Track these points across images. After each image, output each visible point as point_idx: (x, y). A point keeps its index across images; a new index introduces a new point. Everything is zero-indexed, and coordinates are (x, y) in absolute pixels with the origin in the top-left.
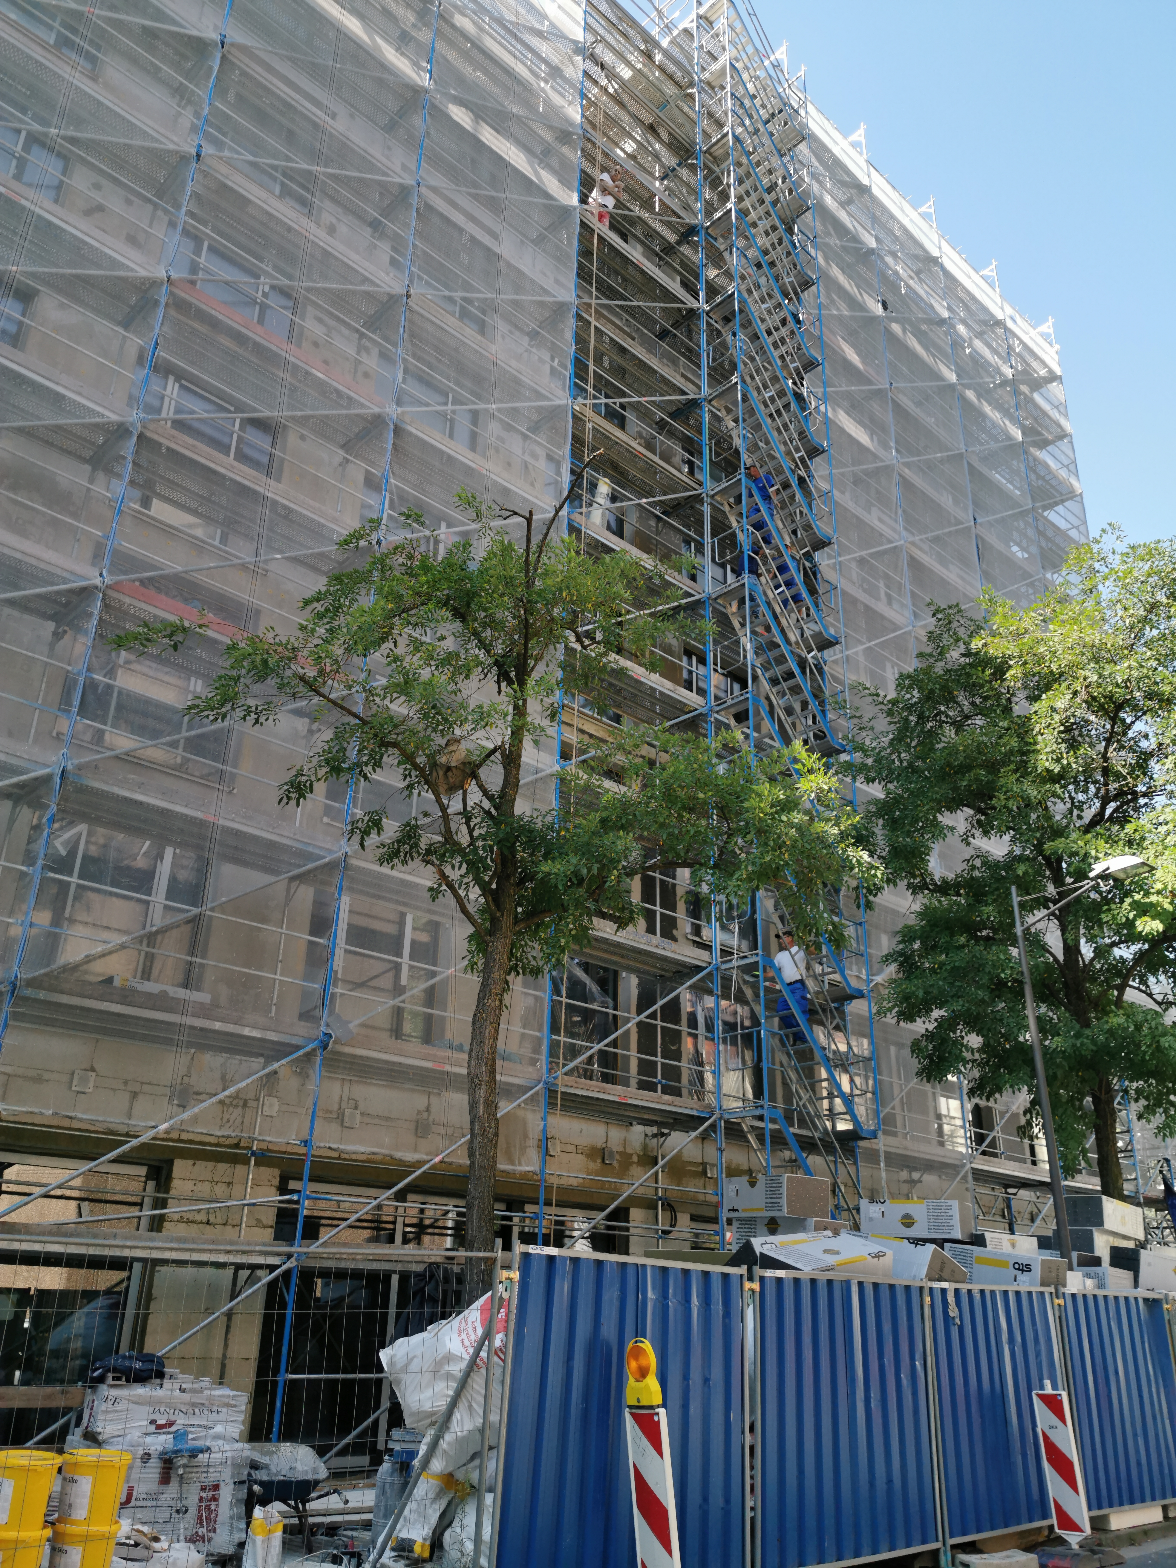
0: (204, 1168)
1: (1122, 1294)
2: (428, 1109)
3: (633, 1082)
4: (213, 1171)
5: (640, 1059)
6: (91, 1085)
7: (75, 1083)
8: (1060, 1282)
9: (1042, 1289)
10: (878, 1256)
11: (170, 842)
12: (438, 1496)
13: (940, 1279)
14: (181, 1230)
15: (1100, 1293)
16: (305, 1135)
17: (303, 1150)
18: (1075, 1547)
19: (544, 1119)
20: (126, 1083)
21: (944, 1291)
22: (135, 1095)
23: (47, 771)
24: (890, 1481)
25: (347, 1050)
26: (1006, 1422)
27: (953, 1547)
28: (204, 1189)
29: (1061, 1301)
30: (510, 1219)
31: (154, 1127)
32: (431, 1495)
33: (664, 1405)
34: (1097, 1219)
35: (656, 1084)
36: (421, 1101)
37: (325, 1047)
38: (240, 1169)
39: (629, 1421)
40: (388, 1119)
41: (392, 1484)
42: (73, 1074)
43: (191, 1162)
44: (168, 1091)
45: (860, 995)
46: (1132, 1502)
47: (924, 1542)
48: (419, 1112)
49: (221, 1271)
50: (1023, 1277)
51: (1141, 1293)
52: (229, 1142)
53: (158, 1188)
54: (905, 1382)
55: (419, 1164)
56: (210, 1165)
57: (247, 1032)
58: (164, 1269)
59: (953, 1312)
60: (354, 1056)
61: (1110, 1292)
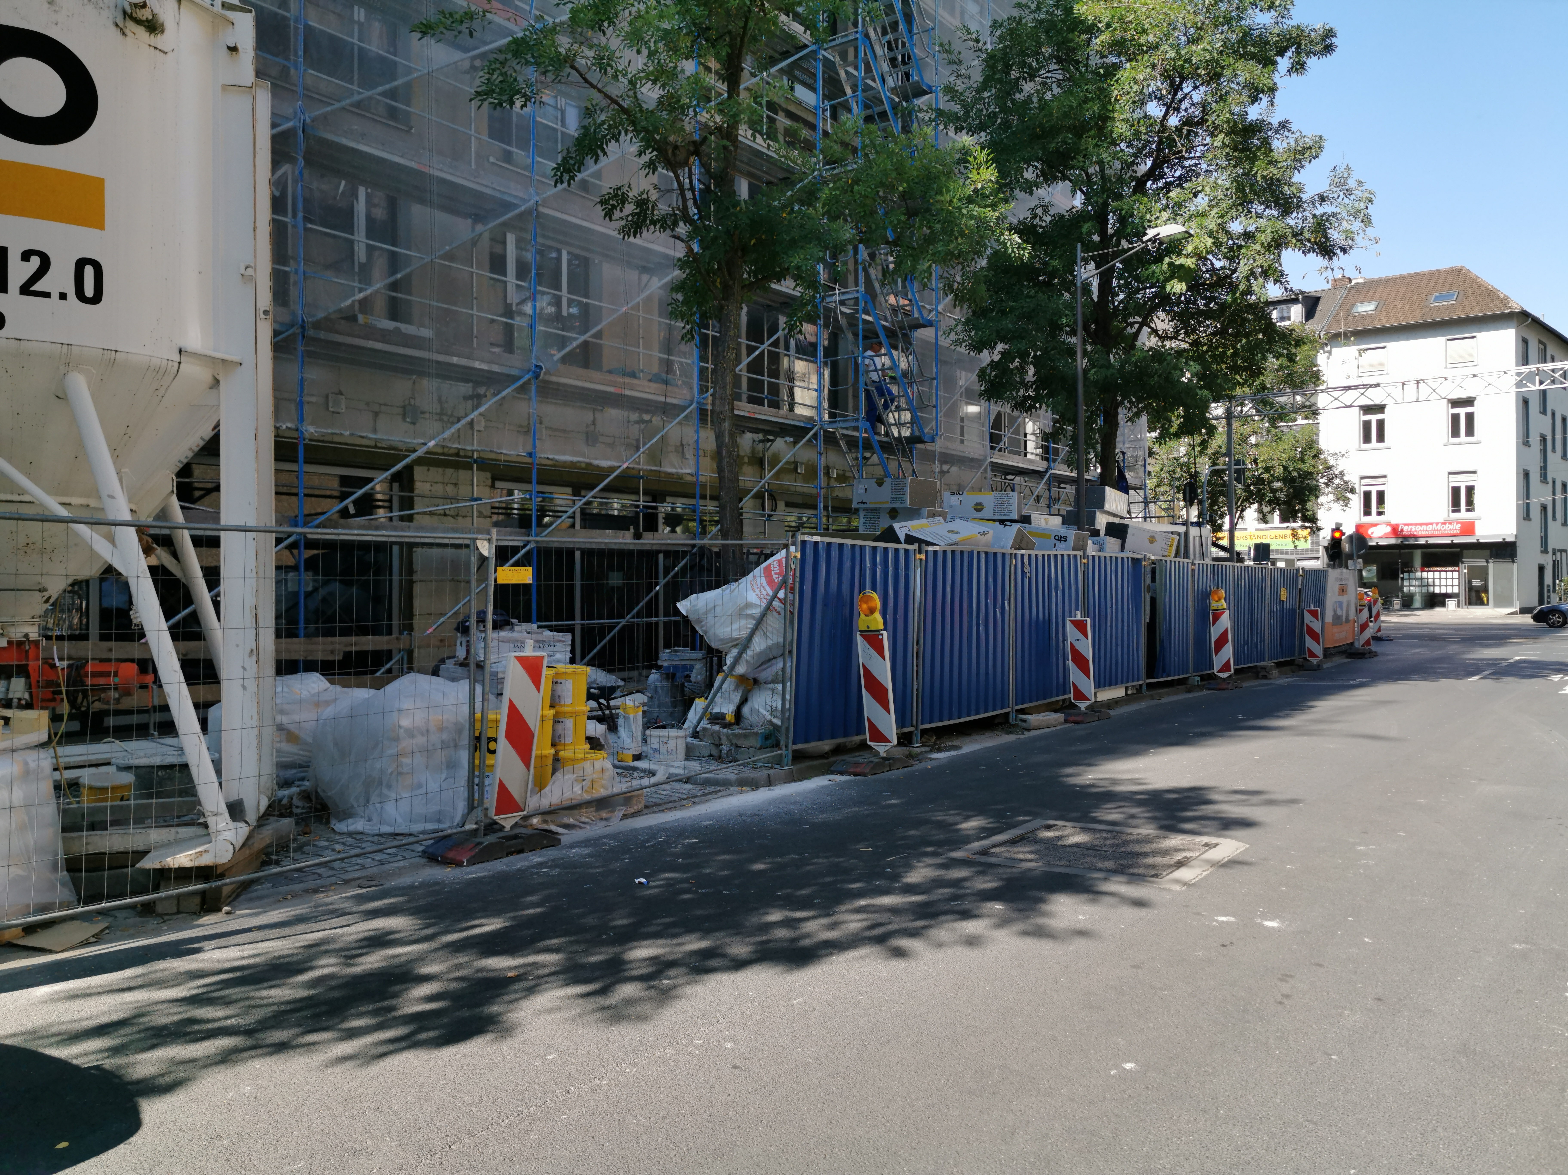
0: (435, 473)
1: (1114, 555)
2: (594, 423)
3: (744, 397)
4: (443, 475)
5: (749, 378)
6: (343, 407)
7: (330, 405)
8: (1083, 548)
9: (1072, 553)
10: (984, 533)
11: (364, 182)
12: (736, 688)
13: (1020, 548)
14: (426, 520)
15: (1102, 554)
16: (529, 449)
17: (529, 460)
18: (1083, 709)
19: (697, 432)
20: (368, 404)
21: (1022, 555)
22: (376, 414)
23: (290, 124)
24: (987, 673)
25: (554, 379)
26: (1050, 637)
27: (1017, 711)
28: (438, 489)
29: (1085, 561)
30: (656, 508)
31: (425, 444)
32: (732, 688)
33: (885, 629)
34: (1100, 502)
35: (763, 399)
36: (588, 416)
37: (537, 376)
38: (463, 474)
39: (859, 639)
40: (564, 431)
41: (662, 687)
42: (327, 397)
43: (425, 468)
44: (400, 410)
45: (929, 324)
46: (1110, 685)
47: (1002, 708)
48: (587, 426)
49: (459, 551)
50: (1060, 545)
51: (1128, 554)
52: (452, 451)
53: (402, 489)
54: (998, 614)
55: (612, 469)
56: (440, 470)
57: (477, 365)
58: (418, 551)
59: (1027, 570)
60: (558, 384)
61: (1108, 555)
